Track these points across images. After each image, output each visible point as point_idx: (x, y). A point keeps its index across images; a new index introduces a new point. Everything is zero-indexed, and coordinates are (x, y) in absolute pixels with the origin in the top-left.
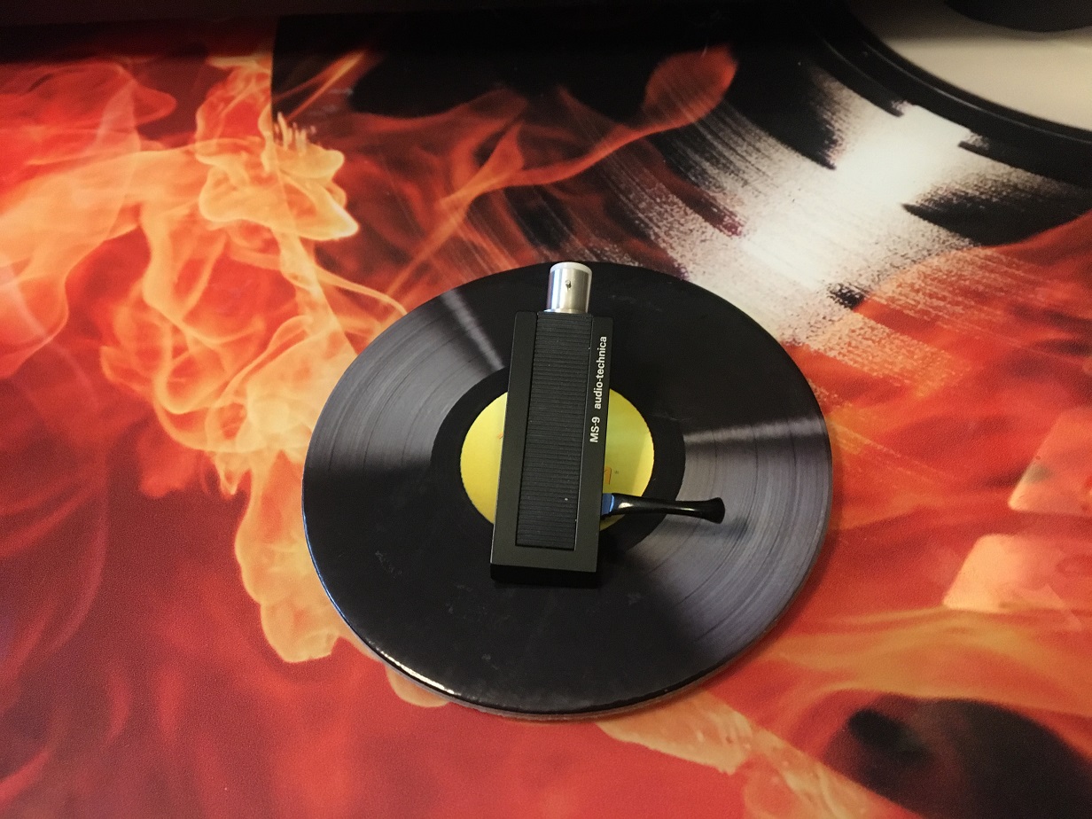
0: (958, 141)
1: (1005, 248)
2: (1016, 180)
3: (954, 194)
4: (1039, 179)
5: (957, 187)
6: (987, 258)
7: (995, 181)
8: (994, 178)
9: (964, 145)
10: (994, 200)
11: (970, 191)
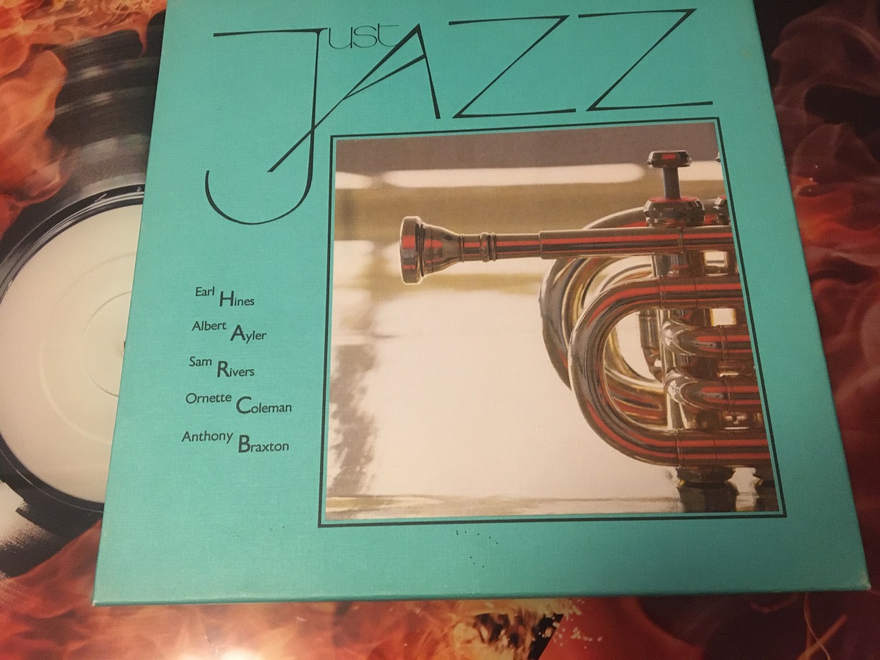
0: (16, 509)
1: (19, 577)
2: (34, 533)
3: (6, 544)
4: (44, 531)
5: (9, 539)
6: (10, 585)
7: (25, 534)
8: (26, 532)
9: (19, 511)
10: (22, 547)
11: (13, 542)
